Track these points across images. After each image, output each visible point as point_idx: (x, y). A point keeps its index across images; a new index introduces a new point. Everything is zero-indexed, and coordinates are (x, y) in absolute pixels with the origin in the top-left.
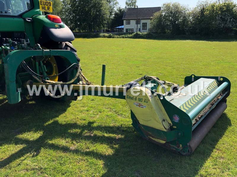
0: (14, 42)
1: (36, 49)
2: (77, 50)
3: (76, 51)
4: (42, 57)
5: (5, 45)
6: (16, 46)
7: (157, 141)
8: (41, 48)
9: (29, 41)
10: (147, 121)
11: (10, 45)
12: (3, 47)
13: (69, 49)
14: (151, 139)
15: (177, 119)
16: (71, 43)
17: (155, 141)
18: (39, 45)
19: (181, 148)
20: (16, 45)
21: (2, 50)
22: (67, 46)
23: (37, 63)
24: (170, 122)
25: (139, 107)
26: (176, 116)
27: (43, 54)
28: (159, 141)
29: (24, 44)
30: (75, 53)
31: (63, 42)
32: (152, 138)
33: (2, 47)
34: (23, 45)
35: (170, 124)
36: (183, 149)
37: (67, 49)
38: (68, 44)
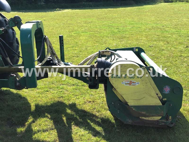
7: (151, 120)
10: (140, 100)
15: (167, 90)
17: (149, 120)
19: (170, 120)
25: (130, 85)
28: (154, 119)
32: (145, 118)
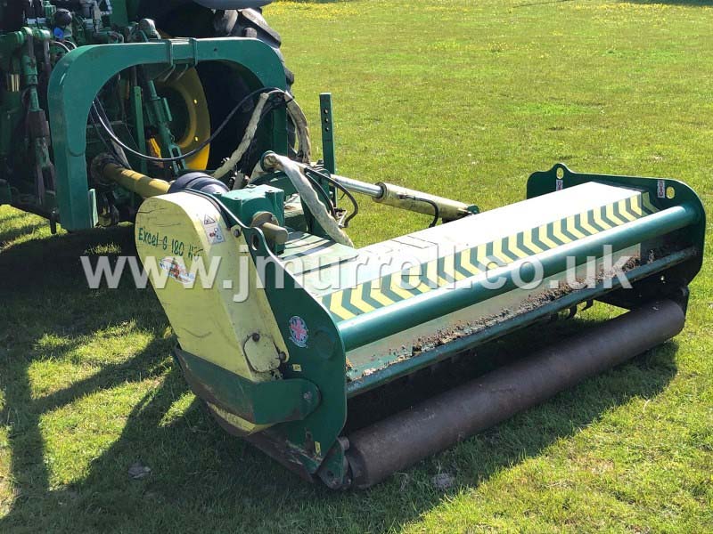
0: (62, 10)
1: (140, 39)
2: (282, 40)
3: (278, 44)
4: (162, 67)
5: (30, 21)
6: (69, 28)
8: (157, 33)
9: (110, 8)
10: (202, 337)
11: (47, 21)
12: (29, 30)
13: (252, 36)
14: (215, 412)
15: (301, 334)
16: (260, 11)
18: (151, 22)
19: (318, 455)
20: (67, 22)
21: (26, 41)
22: (244, 22)
23: (138, 90)
24: (283, 348)
26: (299, 322)
27: (169, 56)
29: (91, 16)
30: (277, 50)
31: (226, 11)
32: (218, 411)
33: (24, 31)
34: (90, 21)
35: (283, 352)
36: (324, 460)
37: (244, 34)
38: (248, 16)
